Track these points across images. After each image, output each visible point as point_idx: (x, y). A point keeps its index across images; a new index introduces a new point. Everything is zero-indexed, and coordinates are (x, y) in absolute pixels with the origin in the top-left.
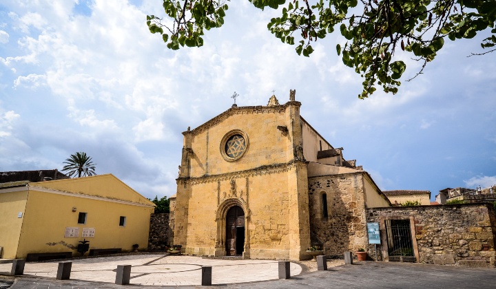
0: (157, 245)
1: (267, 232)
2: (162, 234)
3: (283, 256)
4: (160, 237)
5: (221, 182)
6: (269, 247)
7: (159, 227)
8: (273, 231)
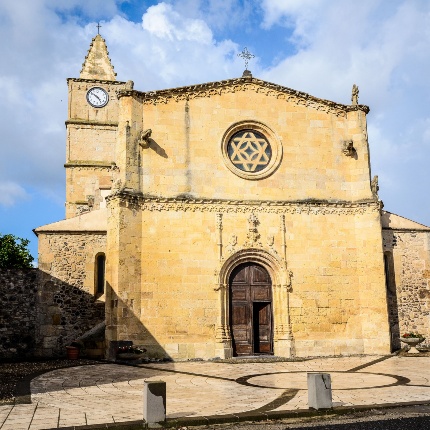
0: (7, 346)
1: (323, 312)
2: (19, 317)
3: (354, 349)
4: (15, 325)
5: (225, 214)
6: (328, 336)
7: (12, 299)
8: (333, 310)
